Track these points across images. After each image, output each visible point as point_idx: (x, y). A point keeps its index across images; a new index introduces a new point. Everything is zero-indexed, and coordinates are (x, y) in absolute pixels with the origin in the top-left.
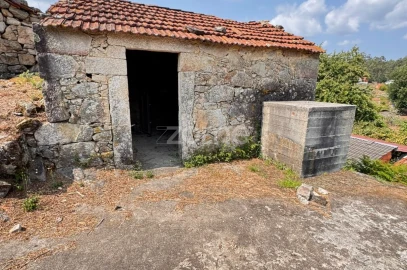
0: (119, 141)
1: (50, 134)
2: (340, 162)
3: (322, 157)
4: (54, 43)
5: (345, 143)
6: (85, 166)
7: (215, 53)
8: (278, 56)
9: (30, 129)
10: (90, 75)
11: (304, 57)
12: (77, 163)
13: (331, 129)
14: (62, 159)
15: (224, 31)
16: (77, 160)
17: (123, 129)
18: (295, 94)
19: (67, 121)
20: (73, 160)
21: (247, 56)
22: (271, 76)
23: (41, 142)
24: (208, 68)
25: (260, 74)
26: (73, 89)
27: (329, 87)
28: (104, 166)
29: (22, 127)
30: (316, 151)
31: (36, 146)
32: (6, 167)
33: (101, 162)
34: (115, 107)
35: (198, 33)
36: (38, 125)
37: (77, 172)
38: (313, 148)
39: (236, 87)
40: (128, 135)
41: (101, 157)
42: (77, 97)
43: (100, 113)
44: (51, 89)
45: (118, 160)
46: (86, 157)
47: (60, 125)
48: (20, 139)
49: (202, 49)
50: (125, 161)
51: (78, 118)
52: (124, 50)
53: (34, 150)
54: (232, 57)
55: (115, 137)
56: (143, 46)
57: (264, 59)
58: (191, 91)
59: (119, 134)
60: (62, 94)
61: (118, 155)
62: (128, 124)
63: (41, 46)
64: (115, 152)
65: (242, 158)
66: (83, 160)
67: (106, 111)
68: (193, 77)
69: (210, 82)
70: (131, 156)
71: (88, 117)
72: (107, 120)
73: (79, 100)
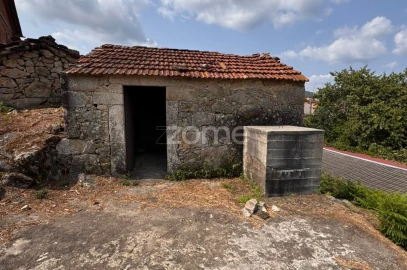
0: (116, 155)
1: (66, 147)
2: (312, 185)
3: (289, 178)
4: (73, 84)
5: (315, 166)
6: (89, 173)
7: (197, 86)
8: (259, 86)
9: (53, 142)
10: (96, 105)
11: (287, 85)
12: (83, 169)
13: (296, 152)
14: (73, 166)
15: (207, 67)
16: (84, 168)
17: (119, 145)
18: (280, 119)
19: (78, 138)
20: (81, 168)
21: (226, 87)
22: (251, 103)
23: (60, 152)
24: (190, 98)
25: (240, 101)
26: (84, 115)
27: (379, 113)
28: (103, 173)
29: (48, 141)
30: (281, 172)
31: (57, 155)
32: (32, 167)
33: (100, 171)
34: (113, 129)
35: (181, 71)
36: (59, 140)
37: (81, 177)
38: (277, 169)
39: (216, 113)
40: (123, 150)
41: (101, 167)
42: (87, 121)
43: (102, 132)
44: (69, 115)
45: (113, 170)
46: (90, 165)
47: (73, 141)
48: (44, 149)
49: (184, 83)
50: (120, 171)
51: (86, 137)
52: (121, 86)
53: (55, 158)
54: (212, 88)
55: (112, 151)
56: (135, 83)
57: (243, 88)
58: (175, 117)
59: (115, 149)
60: (76, 119)
61: (114, 166)
62: (123, 142)
63: (65, 86)
64: (112, 163)
65: (223, 176)
66: (87, 168)
67: (106, 131)
68: (176, 105)
69: (192, 109)
70: (124, 168)
71: (93, 135)
72: (107, 139)
73: (88, 123)
